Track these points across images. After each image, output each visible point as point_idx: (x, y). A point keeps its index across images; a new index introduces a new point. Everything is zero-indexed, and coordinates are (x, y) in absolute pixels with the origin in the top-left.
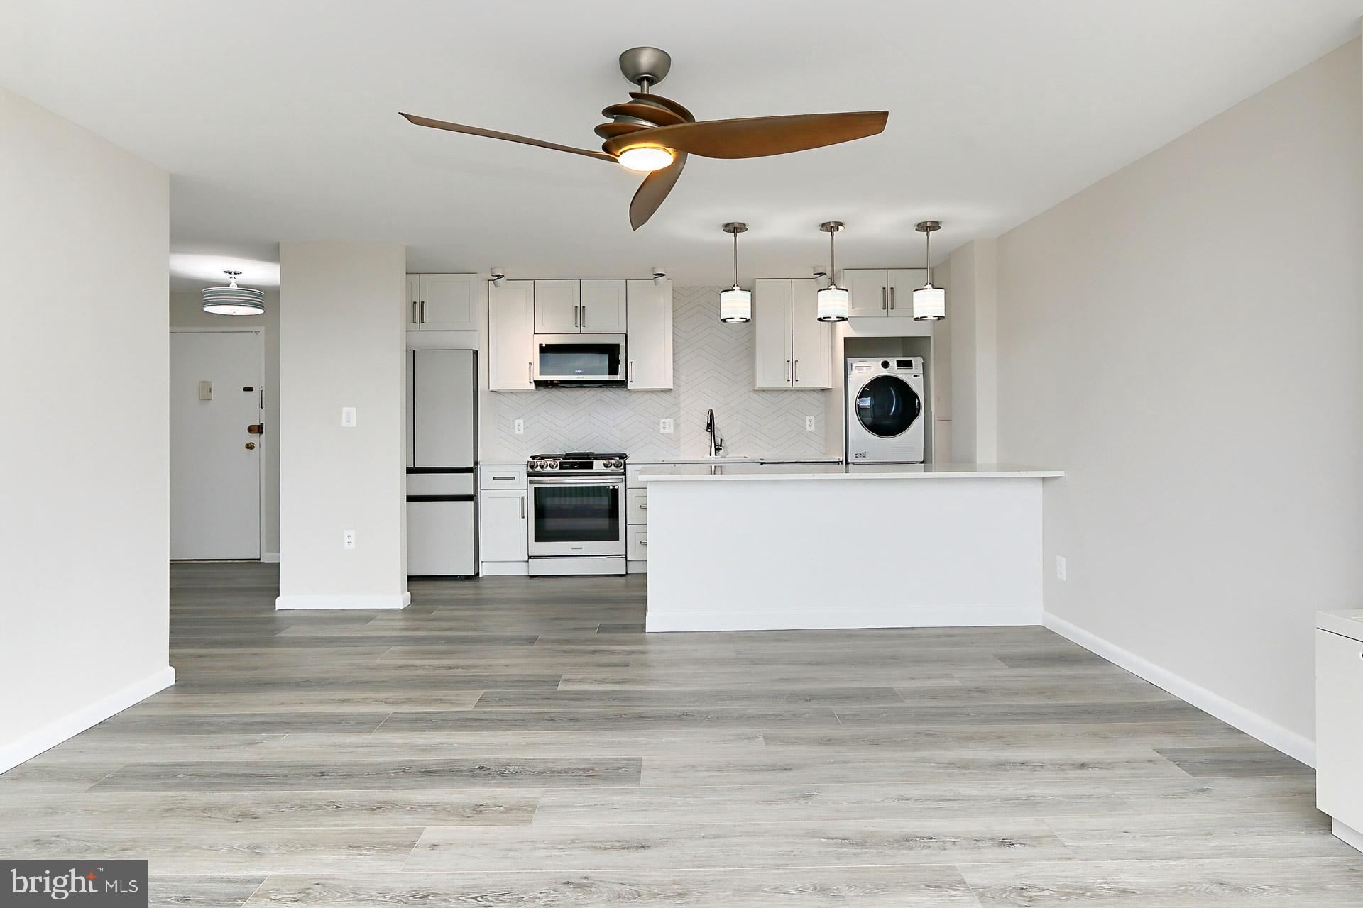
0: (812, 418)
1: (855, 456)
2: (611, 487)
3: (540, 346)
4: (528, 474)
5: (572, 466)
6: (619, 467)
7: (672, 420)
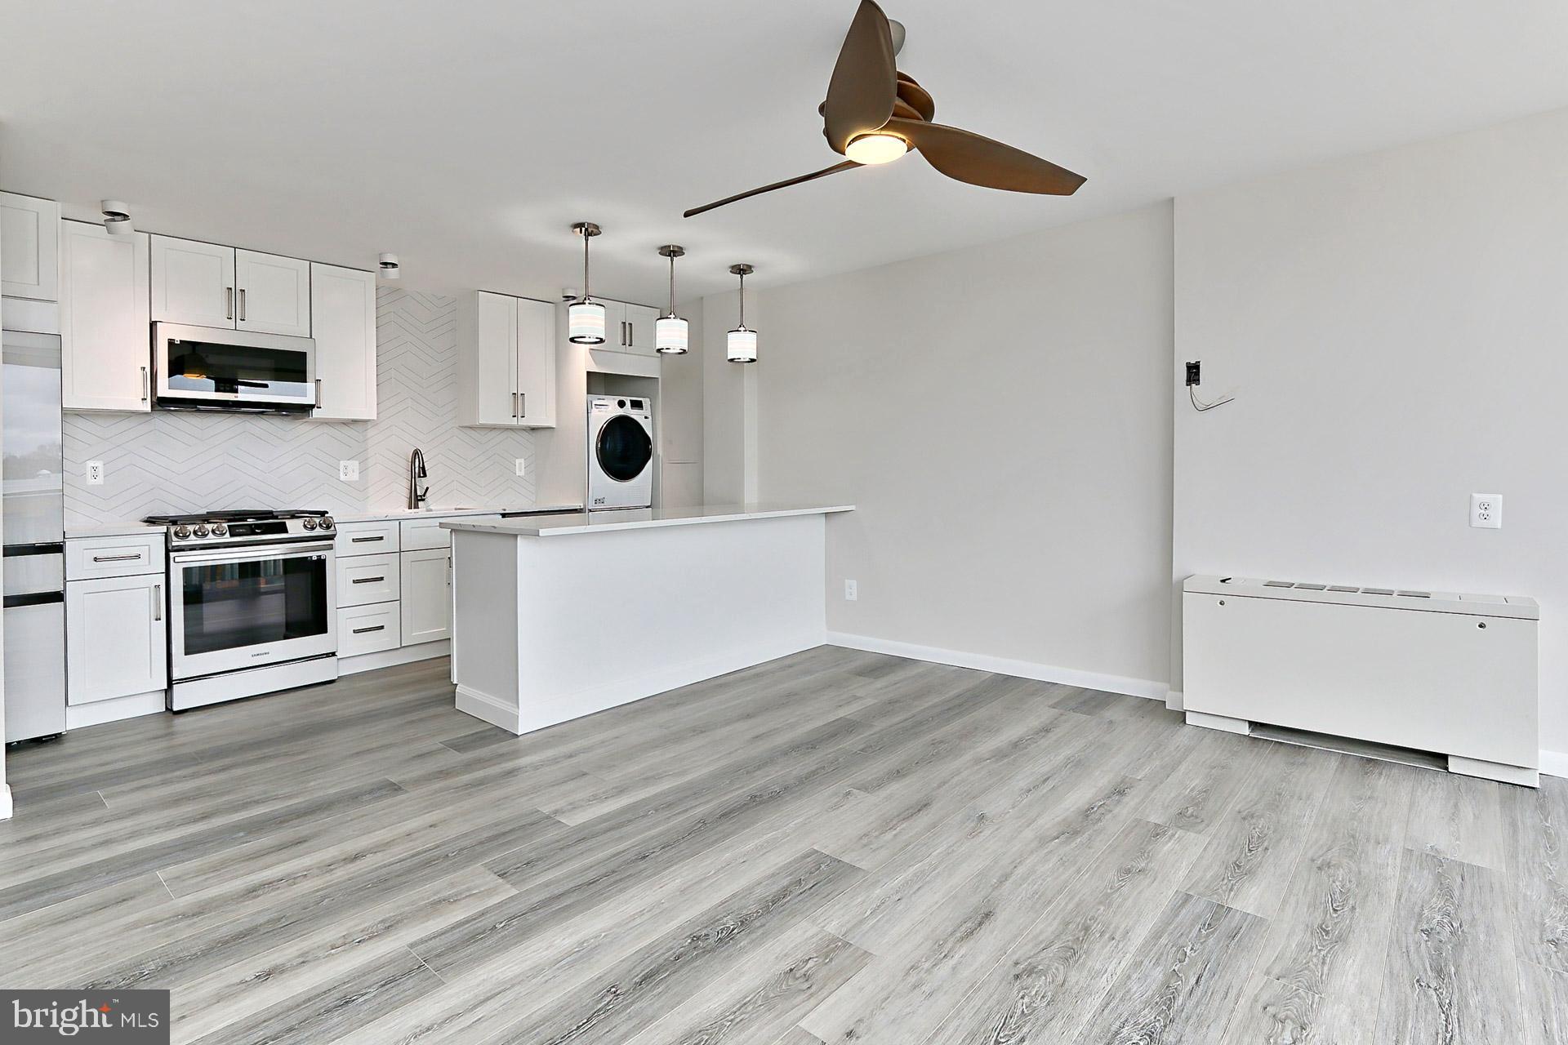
0: (523, 460)
1: (594, 502)
2: (315, 558)
3: (171, 343)
4: (170, 548)
5: (252, 530)
6: (328, 527)
7: (357, 462)
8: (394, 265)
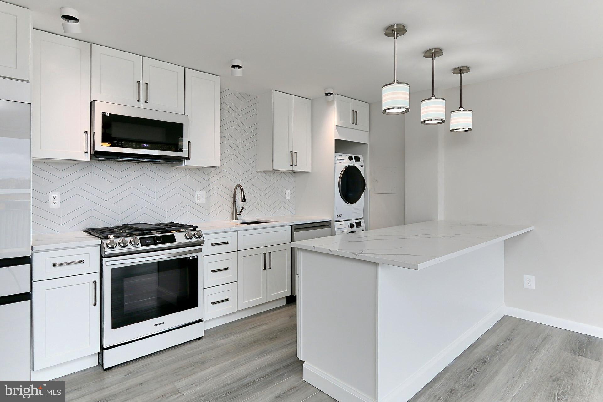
0: (289, 191)
1: (337, 217)
2: (191, 258)
3: (104, 115)
4: (103, 255)
5: (155, 241)
6: (200, 237)
7: (205, 192)
8: (239, 67)
